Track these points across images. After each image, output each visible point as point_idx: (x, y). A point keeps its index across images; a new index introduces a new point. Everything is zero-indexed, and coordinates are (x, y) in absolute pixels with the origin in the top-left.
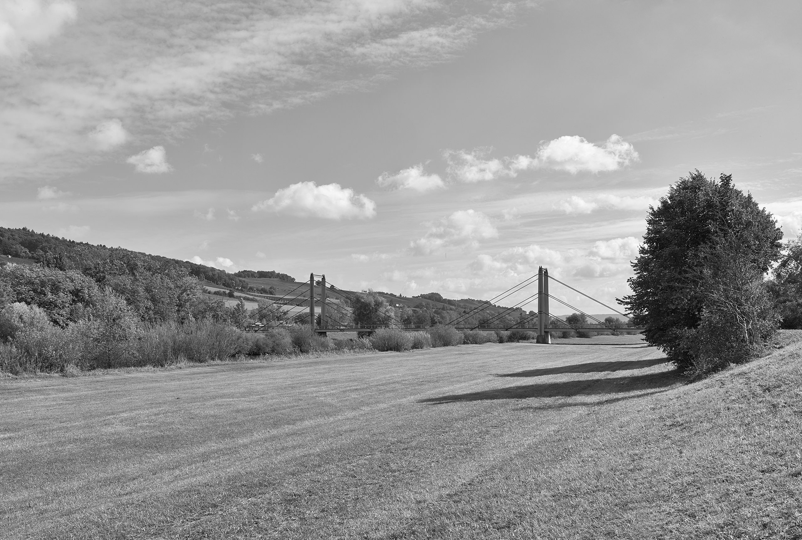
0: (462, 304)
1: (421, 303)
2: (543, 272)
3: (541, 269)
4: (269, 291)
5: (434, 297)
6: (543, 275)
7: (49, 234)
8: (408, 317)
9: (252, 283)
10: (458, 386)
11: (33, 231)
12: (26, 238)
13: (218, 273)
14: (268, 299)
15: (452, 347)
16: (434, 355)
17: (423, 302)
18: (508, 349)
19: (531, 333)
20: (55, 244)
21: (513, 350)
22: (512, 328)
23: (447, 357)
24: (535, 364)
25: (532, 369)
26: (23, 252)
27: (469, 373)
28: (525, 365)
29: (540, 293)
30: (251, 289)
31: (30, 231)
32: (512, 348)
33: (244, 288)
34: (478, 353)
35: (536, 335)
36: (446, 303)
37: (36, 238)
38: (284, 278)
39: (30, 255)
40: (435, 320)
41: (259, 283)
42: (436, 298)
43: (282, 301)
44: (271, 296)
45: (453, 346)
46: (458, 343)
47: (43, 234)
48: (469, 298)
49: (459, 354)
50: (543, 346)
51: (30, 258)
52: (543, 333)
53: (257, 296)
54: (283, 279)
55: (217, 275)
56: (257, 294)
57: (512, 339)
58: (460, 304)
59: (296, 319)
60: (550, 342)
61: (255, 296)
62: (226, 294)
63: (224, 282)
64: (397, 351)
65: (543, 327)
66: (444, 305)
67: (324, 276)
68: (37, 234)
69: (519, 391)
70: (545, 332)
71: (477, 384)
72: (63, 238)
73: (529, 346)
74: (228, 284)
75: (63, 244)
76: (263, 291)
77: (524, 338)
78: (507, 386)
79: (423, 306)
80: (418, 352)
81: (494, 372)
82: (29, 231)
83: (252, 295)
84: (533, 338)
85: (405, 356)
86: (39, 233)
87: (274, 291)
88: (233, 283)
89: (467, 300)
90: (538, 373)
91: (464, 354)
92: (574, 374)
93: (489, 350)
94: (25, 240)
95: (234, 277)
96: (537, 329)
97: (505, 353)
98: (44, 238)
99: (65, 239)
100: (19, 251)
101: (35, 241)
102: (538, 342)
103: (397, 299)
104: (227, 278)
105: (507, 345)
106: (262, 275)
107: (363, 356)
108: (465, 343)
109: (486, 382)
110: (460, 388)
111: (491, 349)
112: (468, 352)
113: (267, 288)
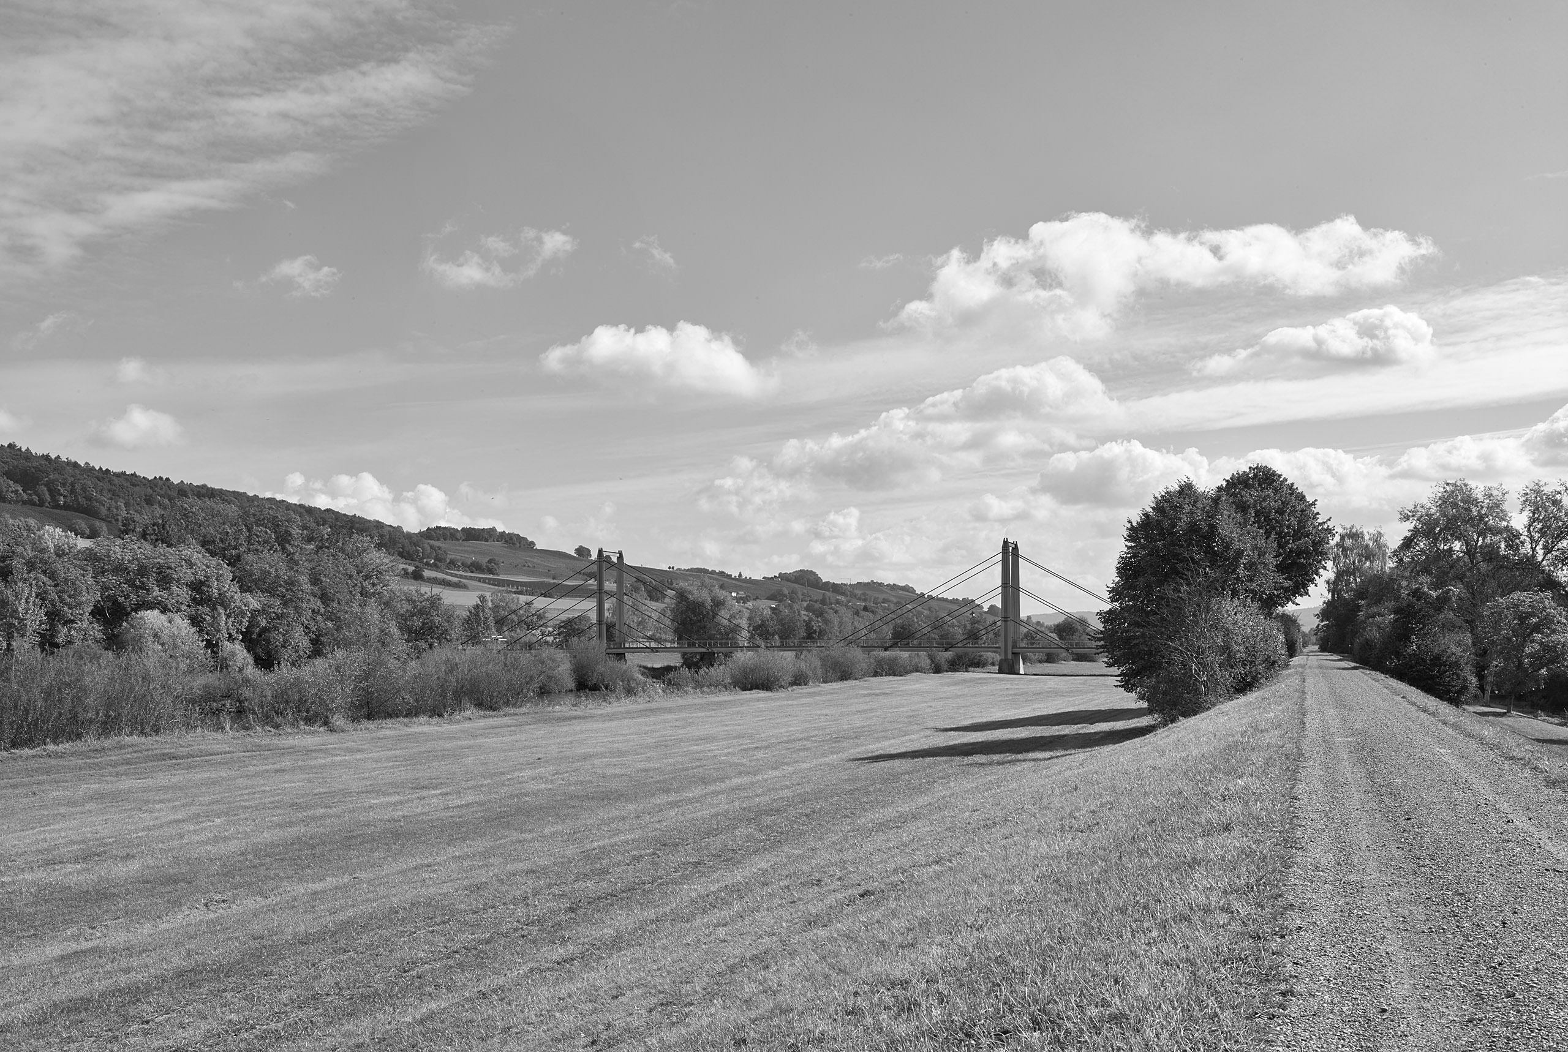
0: (859, 592)
1: (781, 590)
2: (1011, 548)
3: (1006, 543)
4: (487, 566)
5: (805, 579)
6: (1010, 554)
7: (59, 456)
8: (762, 621)
9: (454, 551)
10: (887, 743)
11: (28, 449)
12: (16, 464)
13: (389, 531)
14: (486, 583)
15: (854, 681)
16: (829, 697)
17: (784, 589)
18: (949, 685)
19: (989, 655)
20: (72, 476)
21: (958, 687)
22: (956, 647)
23: (852, 701)
24: (991, 713)
25: (985, 720)
26: (12, 492)
27: (896, 725)
28: (975, 714)
29: (1005, 585)
30: (452, 564)
31: (23, 450)
32: (956, 684)
33: (440, 561)
34: (900, 693)
35: (998, 658)
36: (828, 590)
37: (35, 464)
38: (513, 541)
39: (25, 497)
40: (813, 626)
41: (465, 551)
42: (808, 580)
43: (513, 586)
44: (491, 576)
45: (856, 679)
46: (864, 675)
47: (48, 455)
48: (872, 581)
49: (869, 695)
50: (1008, 680)
51: (24, 503)
52: (1010, 656)
53: (466, 578)
54: (513, 544)
55: (388, 537)
56: (463, 573)
57: (954, 666)
58: (855, 591)
59: (562, 627)
60: (1022, 671)
61: (461, 577)
62: (407, 573)
63: (401, 550)
64: (767, 690)
65: (1010, 644)
66: (824, 594)
67: (621, 554)
68: (36, 457)
69: (965, 748)
70: (1013, 653)
71: (911, 740)
72: (87, 463)
73: (985, 679)
74: (408, 553)
75: (88, 476)
76: (475, 567)
77: (977, 664)
78: (951, 743)
79: (785, 596)
80: (801, 691)
81: (931, 724)
82: (20, 449)
83: (456, 576)
84: (993, 664)
85: (783, 699)
86: (40, 453)
87: (495, 566)
88: (417, 551)
89: (868, 583)
90: (993, 727)
91: (877, 695)
92: (1038, 727)
93: (917, 686)
94: (13, 467)
95: (420, 540)
96: (999, 647)
97: (944, 692)
98: (50, 463)
99: (91, 465)
100: (5, 490)
101: (34, 470)
102: (1001, 672)
103: (734, 582)
104: (406, 542)
105: (948, 678)
106: (471, 534)
107: (716, 699)
108: (876, 674)
109: (922, 738)
110: (890, 746)
111: (921, 685)
112: (884, 691)
113: (484, 561)
